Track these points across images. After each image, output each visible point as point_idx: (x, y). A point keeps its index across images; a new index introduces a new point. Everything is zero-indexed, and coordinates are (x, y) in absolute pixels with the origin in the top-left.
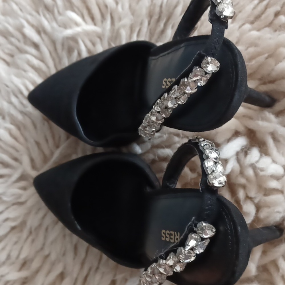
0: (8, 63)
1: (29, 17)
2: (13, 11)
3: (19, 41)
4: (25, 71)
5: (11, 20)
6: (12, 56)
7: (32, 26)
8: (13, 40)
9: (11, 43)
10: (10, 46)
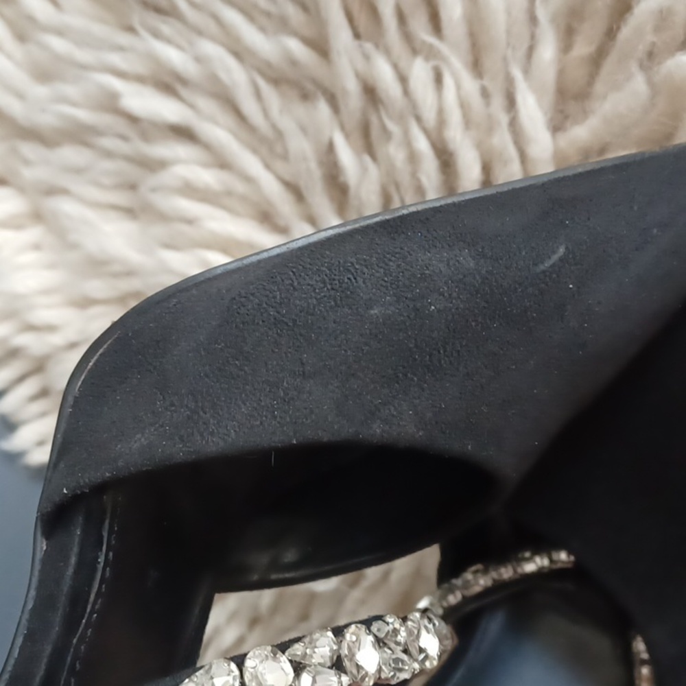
0: (129, 212)
1: (116, 59)
2: (58, 58)
3: (124, 138)
4: (190, 221)
5: (70, 90)
6: (133, 187)
7: (140, 79)
8: (108, 143)
9: (109, 154)
10: (108, 165)
